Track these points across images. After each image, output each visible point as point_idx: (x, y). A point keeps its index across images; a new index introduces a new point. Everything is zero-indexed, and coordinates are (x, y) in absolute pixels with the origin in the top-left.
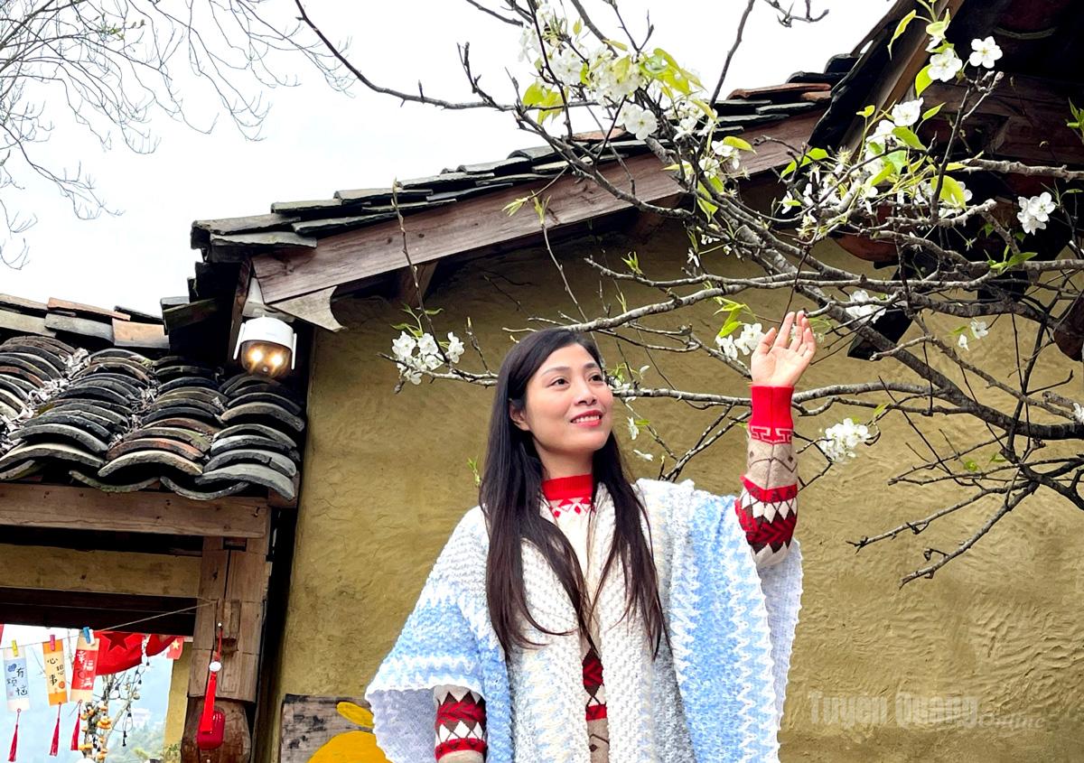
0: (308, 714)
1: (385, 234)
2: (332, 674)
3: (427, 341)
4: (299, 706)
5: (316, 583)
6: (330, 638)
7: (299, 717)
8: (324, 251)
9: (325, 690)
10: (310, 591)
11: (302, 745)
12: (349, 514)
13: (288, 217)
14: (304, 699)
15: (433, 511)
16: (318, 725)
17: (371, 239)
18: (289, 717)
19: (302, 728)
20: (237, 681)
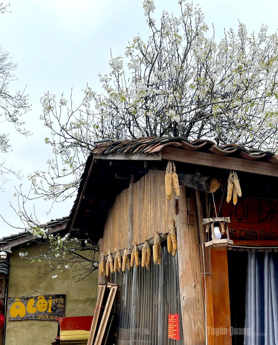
0: (11, 300)
1: (17, 240)
2: (14, 295)
3: (23, 254)
4: (10, 299)
5: (12, 283)
6: (14, 290)
7: (10, 300)
8: (10, 243)
9: (14, 297)
10: (11, 284)
11: (11, 304)
12: (15, 274)
13: (5, 239)
14: (11, 298)
15: (27, 273)
16: (13, 301)
17: (15, 241)
18: (9, 300)
19: (11, 301)
20: (2, 296)
